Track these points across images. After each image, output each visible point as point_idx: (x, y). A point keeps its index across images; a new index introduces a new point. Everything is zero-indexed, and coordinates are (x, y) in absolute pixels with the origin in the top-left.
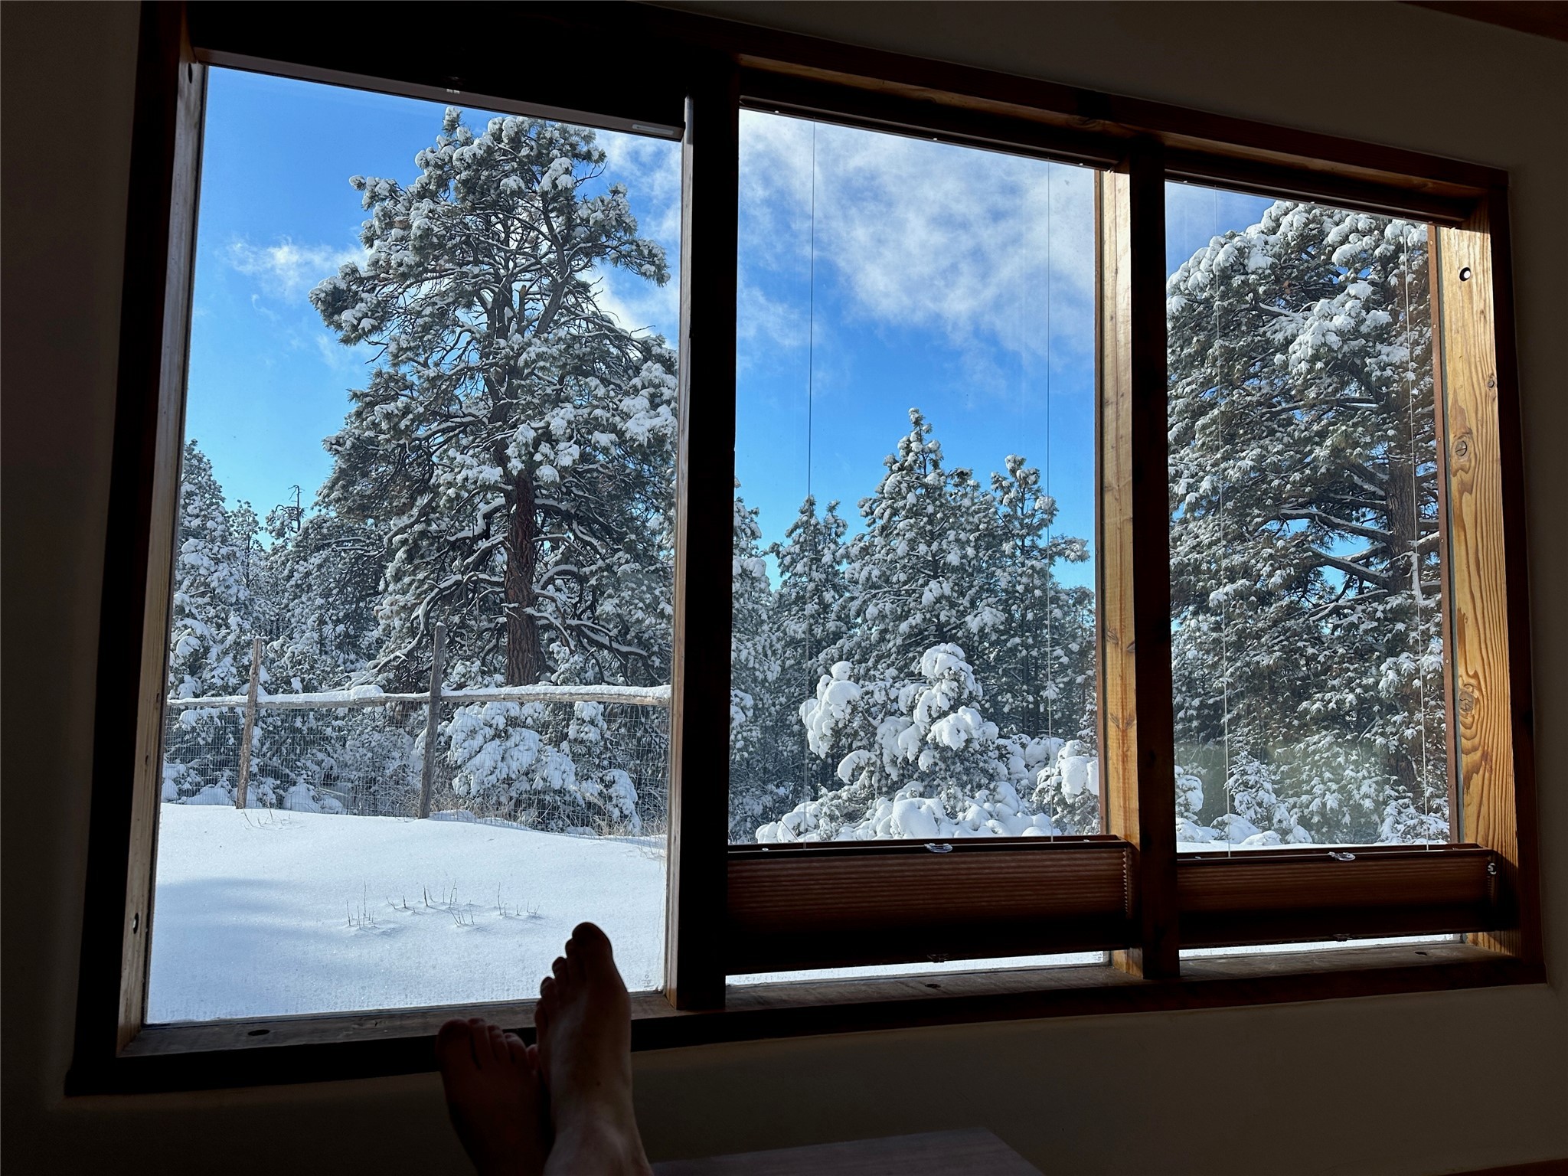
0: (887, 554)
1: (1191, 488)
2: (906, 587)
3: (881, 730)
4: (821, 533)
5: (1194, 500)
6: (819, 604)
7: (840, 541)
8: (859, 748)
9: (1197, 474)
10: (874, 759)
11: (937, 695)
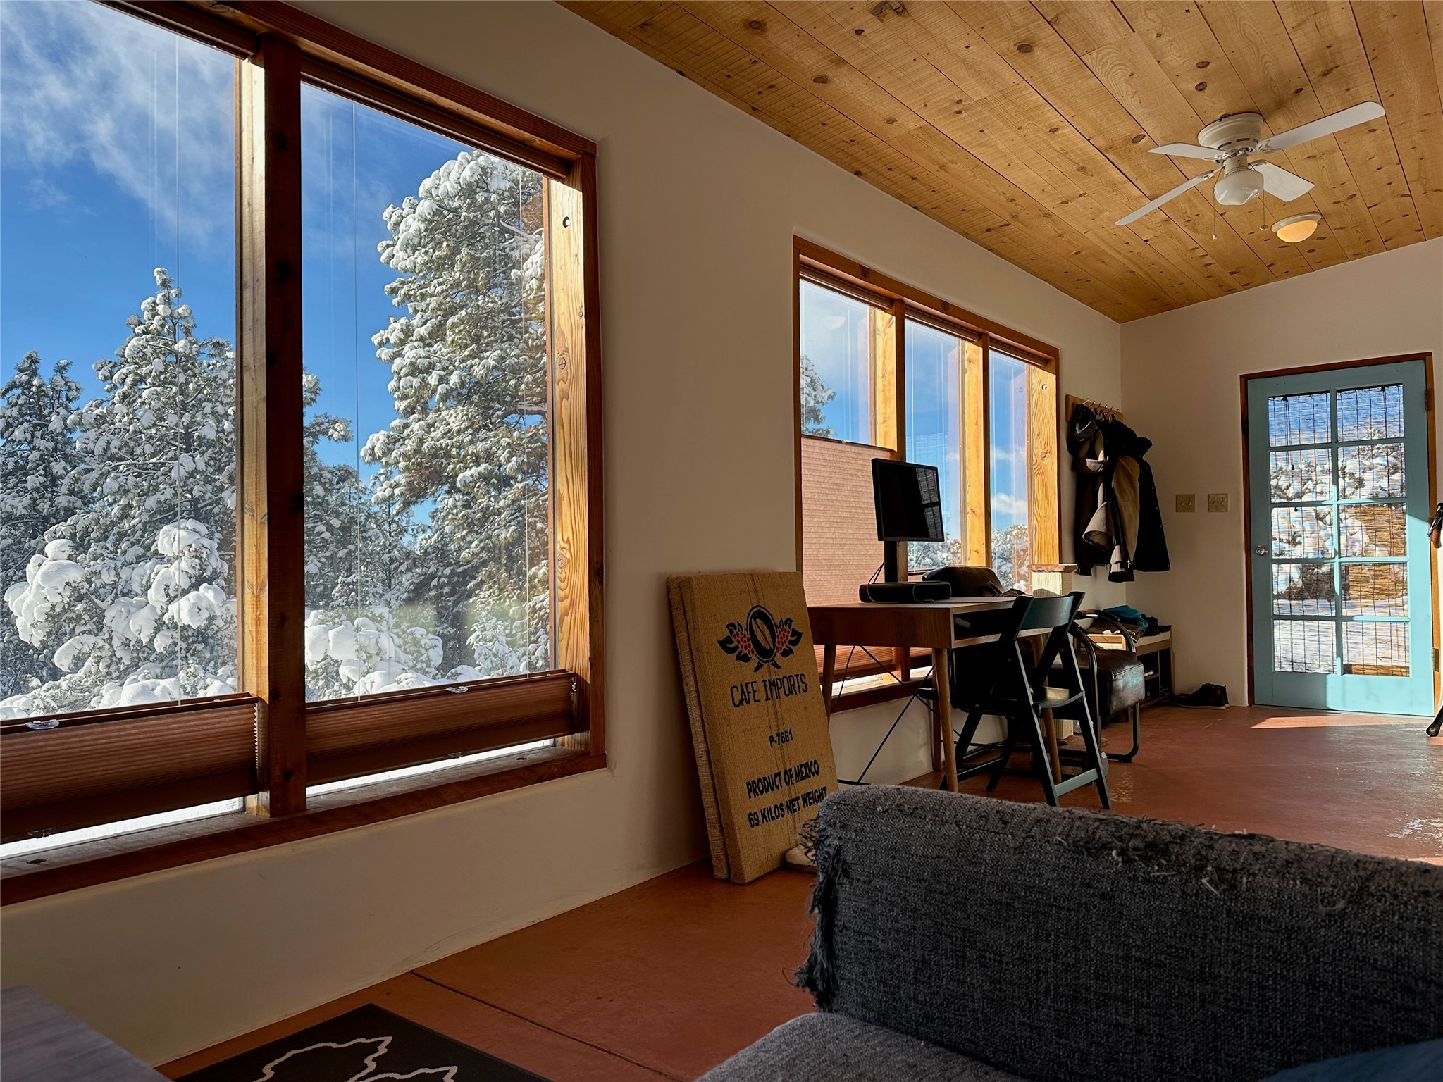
0: (130, 424)
1: (442, 380)
2: (154, 460)
3: (109, 614)
4: (47, 396)
5: (445, 391)
6: (45, 476)
7: (72, 406)
8: (84, 632)
9: (447, 367)
10: (101, 643)
11: (176, 574)
